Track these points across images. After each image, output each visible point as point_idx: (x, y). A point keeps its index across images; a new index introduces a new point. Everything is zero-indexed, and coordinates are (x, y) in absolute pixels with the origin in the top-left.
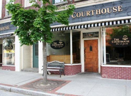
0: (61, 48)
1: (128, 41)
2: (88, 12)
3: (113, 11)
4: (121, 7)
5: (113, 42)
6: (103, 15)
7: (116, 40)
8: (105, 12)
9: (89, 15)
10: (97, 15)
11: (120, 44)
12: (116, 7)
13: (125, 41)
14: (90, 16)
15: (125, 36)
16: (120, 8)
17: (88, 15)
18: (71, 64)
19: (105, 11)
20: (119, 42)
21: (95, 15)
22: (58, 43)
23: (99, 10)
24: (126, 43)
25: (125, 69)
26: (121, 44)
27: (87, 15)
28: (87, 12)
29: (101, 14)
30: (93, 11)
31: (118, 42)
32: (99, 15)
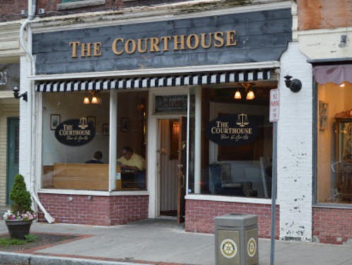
0: (83, 143)
1: (249, 131)
2: (154, 40)
3: (215, 45)
4: (233, 33)
5: (214, 130)
6: (190, 52)
7: (220, 128)
8: (194, 44)
9: (157, 49)
10: (177, 53)
11: (229, 139)
12: (222, 33)
13: (241, 131)
14: (158, 53)
15: (243, 115)
16: (232, 38)
17: (154, 49)
18: (110, 190)
19: (194, 40)
20: (228, 131)
21: (172, 53)
22: (76, 128)
23: (182, 37)
24: (244, 135)
25: (240, 208)
26: (232, 138)
27: (152, 50)
28: (152, 39)
29: (186, 49)
30: (166, 38)
31: (226, 132)
32: (180, 52)
